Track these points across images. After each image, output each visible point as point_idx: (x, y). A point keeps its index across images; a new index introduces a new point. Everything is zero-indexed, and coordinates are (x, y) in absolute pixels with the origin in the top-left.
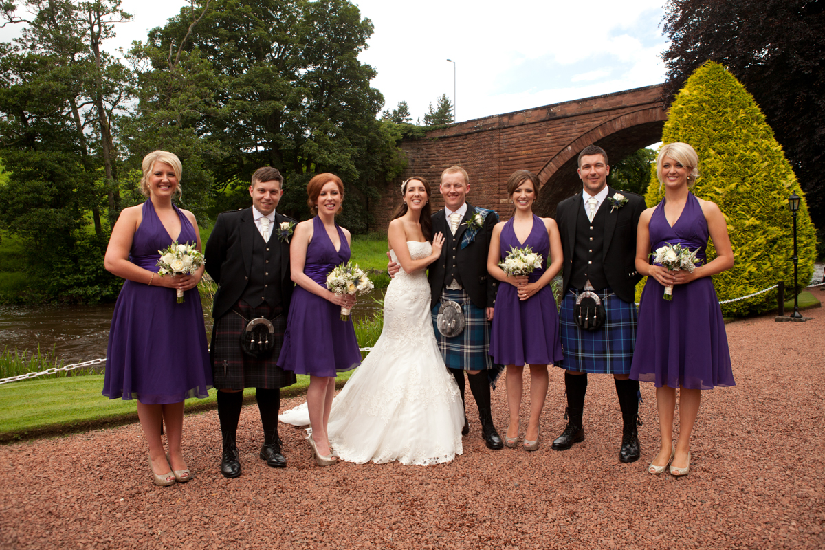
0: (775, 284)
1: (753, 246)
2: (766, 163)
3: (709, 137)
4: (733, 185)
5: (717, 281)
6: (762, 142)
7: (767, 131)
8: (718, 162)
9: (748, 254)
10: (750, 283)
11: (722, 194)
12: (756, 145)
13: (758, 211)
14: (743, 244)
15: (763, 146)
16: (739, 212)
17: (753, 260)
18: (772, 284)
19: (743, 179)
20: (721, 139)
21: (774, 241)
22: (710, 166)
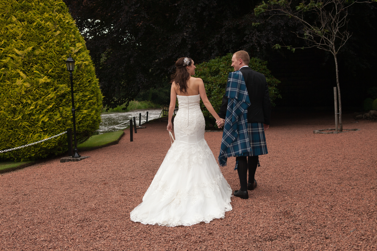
0: (64, 131)
1: (46, 100)
2: (58, 32)
3: (12, 6)
4: (30, 48)
5: (17, 131)
6: (57, 15)
7: (62, 7)
8: (18, 28)
9: (42, 108)
10: (44, 131)
11: (21, 56)
12: (51, 17)
13: (50, 71)
14: (38, 98)
15: (57, 18)
16: (35, 71)
17: (47, 112)
18: (62, 131)
19: (39, 44)
20: (22, 8)
21: (63, 96)
22: (11, 31)
